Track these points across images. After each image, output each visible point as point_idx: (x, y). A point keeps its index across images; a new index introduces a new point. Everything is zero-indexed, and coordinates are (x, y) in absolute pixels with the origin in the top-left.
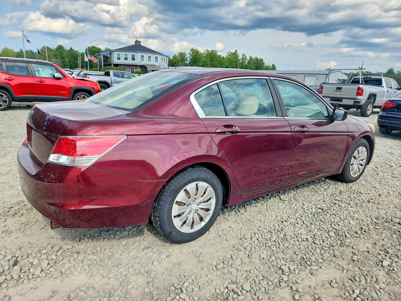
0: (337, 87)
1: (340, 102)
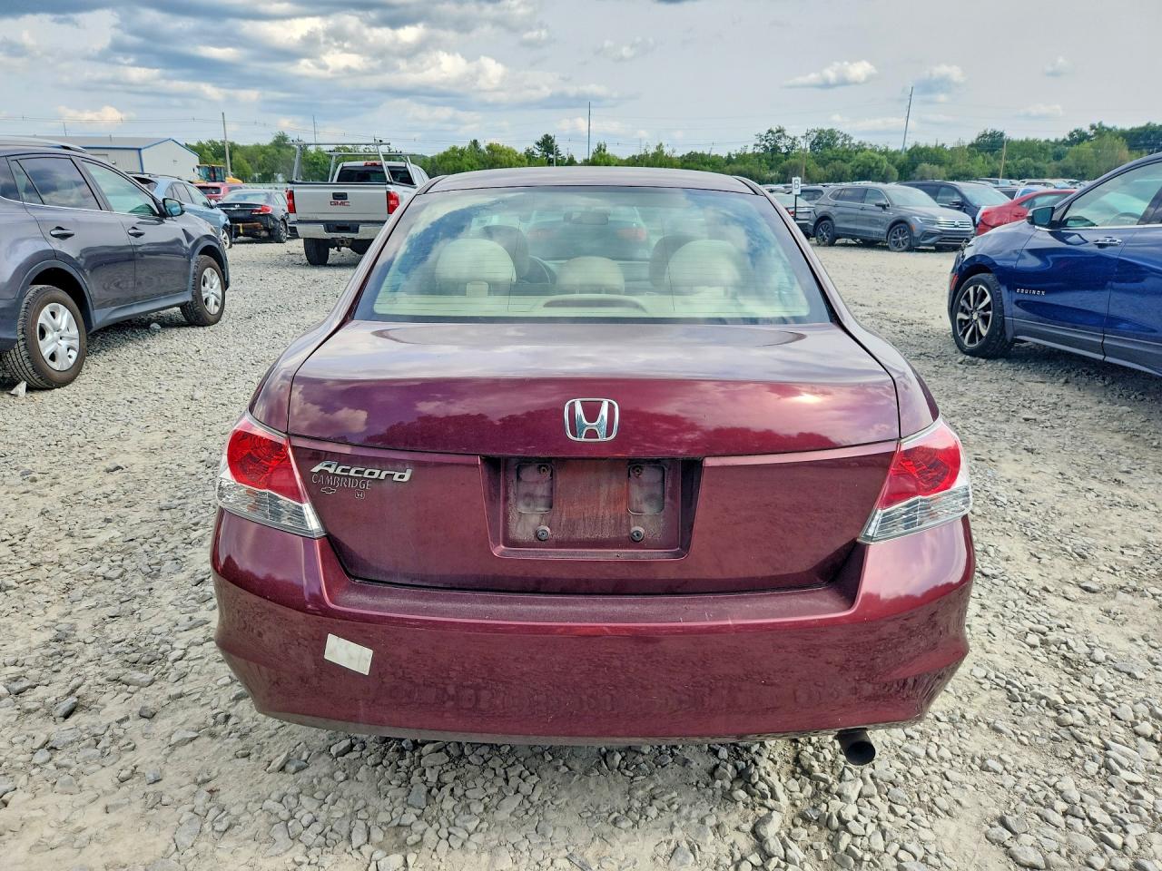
0: (334, 194)
1: (353, 232)
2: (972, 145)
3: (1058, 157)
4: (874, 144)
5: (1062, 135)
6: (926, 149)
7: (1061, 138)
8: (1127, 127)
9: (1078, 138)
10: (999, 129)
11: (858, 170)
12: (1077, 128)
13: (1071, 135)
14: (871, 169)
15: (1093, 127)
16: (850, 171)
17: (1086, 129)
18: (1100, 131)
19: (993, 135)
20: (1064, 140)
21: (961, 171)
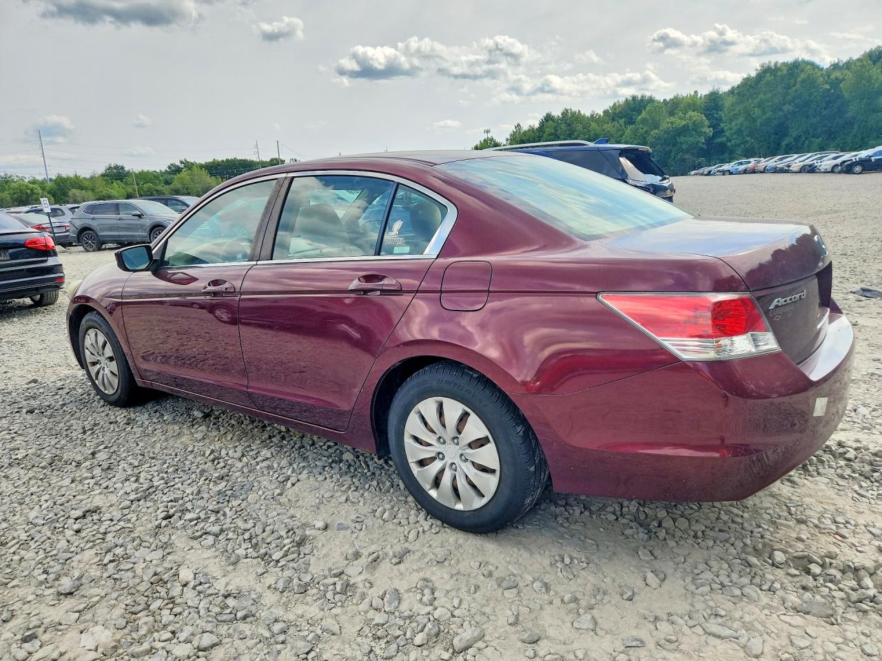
2: (103, 175)
3: (167, 183)
4: (20, 176)
5: (164, 168)
6: (68, 179)
7: (163, 170)
8: (203, 162)
9: (175, 170)
10: (120, 164)
11: (15, 196)
12: (172, 163)
13: (169, 168)
14: (28, 196)
15: (182, 162)
16: (8, 198)
17: (178, 163)
18: (189, 166)
19: (116, 167)
20: (166, 171)
21: (104, 194)
